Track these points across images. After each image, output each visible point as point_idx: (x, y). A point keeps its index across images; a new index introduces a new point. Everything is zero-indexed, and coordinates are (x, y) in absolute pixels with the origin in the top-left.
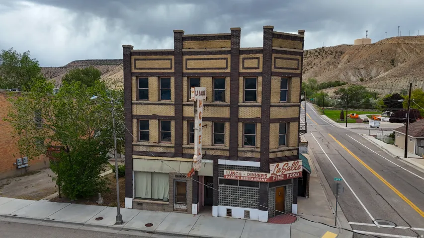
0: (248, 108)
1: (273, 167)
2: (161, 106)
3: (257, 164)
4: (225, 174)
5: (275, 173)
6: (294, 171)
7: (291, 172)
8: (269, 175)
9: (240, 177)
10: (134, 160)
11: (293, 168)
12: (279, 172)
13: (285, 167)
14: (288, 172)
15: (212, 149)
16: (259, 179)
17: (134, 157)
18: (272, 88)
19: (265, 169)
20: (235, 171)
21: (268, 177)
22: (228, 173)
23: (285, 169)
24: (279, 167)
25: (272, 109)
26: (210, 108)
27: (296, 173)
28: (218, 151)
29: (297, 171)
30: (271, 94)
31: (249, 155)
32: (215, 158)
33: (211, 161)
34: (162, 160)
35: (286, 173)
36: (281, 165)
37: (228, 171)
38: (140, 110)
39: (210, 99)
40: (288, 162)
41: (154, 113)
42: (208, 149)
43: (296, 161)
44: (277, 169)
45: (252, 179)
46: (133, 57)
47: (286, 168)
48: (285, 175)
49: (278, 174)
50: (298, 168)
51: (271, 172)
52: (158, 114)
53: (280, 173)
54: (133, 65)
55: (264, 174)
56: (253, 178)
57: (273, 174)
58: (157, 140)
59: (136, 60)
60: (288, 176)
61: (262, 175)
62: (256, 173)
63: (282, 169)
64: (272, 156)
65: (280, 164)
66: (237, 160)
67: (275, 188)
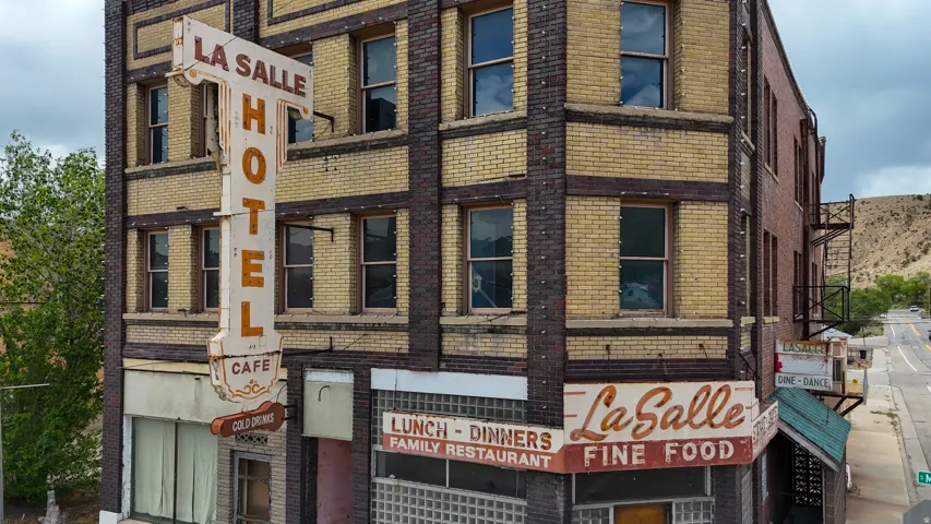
0: (478, 141)
1: (580, 400)
2: (200, 175)
3: (514, 388)
4: (387, 428)
5: (595, 427)
6: (706, 432)
7: (686, 433)
8: (559, 439)
9: (443, 444)
10: (129, 376)
11: (701, 416)
12: (616, 426)
13: (648, 408)
14: (670, 434)
15: (351, 327)
16: (519, 453)
17: (128, 363)
18: (573, 34)
19: (544, 410)
20: (423, 419)
21: (556, 448)
22: (399, 426)
23: (653, 417)
24: (615, 404)
25: (575, 131)
26: (344, 160)
27: (716, 441)
28: (374, 336)
29: (723, 432)
30: (570, 62)
31: (484, 346)
32: (360, 364)
33: (347, 378)
34: (198, 376)
35: (658, 435)
36: (629, 395)
37: (399, 417)
38: (147, 198)
39: (344, 124)
40: (670, 386)
41: (181, 204)
42: (339, 326)
43: (715, 386)
44: (602, 411)
45: (490, 456)
46: (132, 19)
47: (660, 413)
48: (654, 449)
49: (612, 436)
50: (729, 417)
51: (571, 424)
52: (193, 207)
53: (625, 435)
54: (130, 49)
55: (539, 430)
56: (495, 449)
57: (583, 432)
58: (187, 304)
59: (139, 25)
60: (669, 451)
61: (532, 437)
62: (507, 427)
63: (631, 413)
64: (579, 349)
65: (619, 387)
66: (439, 370)
67: (610, 506)
